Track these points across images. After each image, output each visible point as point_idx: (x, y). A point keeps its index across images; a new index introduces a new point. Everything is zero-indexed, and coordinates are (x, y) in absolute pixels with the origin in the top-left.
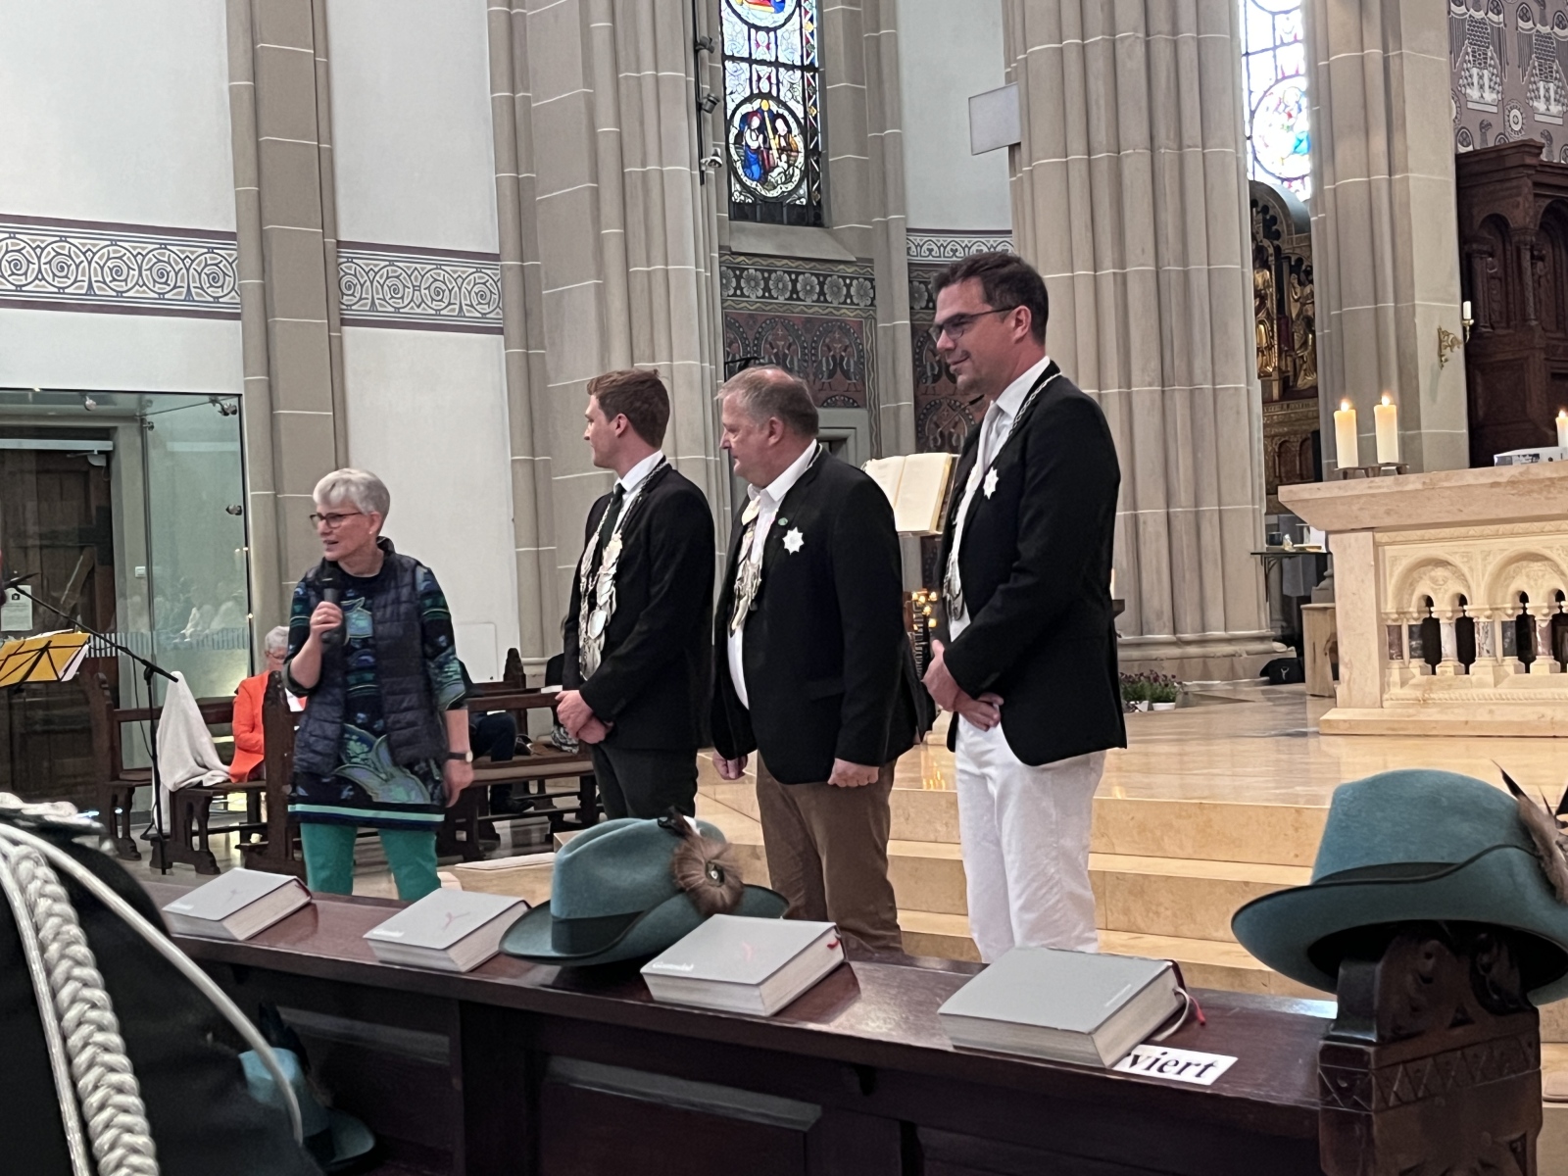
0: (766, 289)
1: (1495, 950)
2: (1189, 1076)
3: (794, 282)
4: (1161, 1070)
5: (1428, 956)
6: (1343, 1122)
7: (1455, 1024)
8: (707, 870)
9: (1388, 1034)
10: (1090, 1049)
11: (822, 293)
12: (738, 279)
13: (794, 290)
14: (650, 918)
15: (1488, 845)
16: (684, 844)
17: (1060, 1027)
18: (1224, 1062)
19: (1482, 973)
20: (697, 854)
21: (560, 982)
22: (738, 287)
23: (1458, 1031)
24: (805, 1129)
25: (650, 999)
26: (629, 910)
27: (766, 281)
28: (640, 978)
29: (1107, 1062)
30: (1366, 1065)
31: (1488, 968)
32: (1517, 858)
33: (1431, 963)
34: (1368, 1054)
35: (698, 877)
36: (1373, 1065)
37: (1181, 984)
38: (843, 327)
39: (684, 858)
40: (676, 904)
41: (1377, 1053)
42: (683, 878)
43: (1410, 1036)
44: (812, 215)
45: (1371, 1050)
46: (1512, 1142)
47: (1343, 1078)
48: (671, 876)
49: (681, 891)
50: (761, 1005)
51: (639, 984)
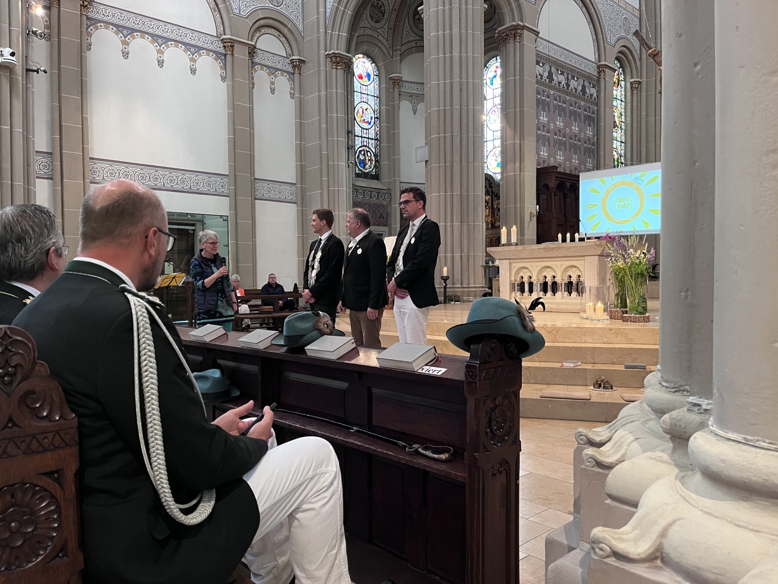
0: (364, 195)
2: (435, 373)
3: (371, 194)
4: (428, 372)
5: (494, 343)
6: (470, 383)
8: (324, 324)
9: (482, 362)
10: (412, 366)
11: (378, 197)
12: (357, 192)
13: (371, 196)
14: (308, 335)
15: (509, 315)
16: (318, 318)
17: (405, 361)
18: (444, 370)
19: (507, 348)
20: (321, 321)
21: (287, 352)
22: (357, 194)
23: (500, 362)
24: (345, 389)
25: (307, 355)
26: (303, 334)
27: (364, 193)
28: (305, 350)
29: (416, 370)
30: (476, 369)
31: (509, 347)
32: (516, 319)
33: (494, 345)
35: (321, 326)
36: (478, 369)
37: (436, 352)
38: (383, 206)
39: (318, 321)
40: (315, 333)
41: (479, 366)
42: (318, 326)
43: (488, 363)
44: (376, 177)
45: (477, 365)
46: (513, 391)
47: (471, 372)
48: (314, 326)
49: (317, 329)
50: (334, 357)
51: (304, 352)
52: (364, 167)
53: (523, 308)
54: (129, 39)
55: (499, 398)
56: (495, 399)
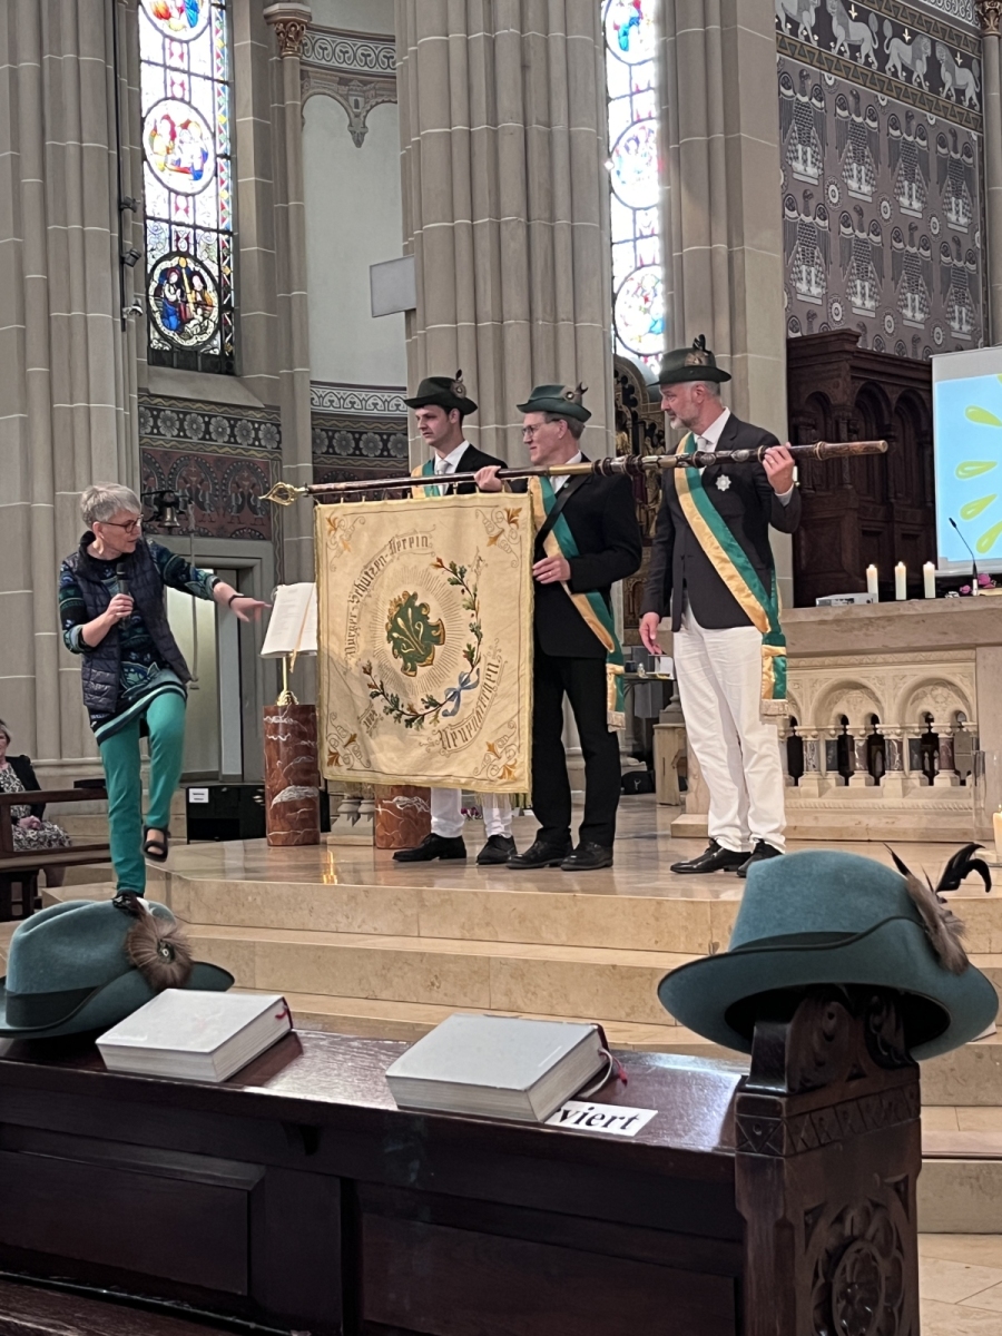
0: (181, 429)
1: (884, 1013)
2: (615, 1129)
3: (207, 424)
4: (589, 1123)
5: (831, 1016)
6: (756, 1167)
7: (852, 1078)
8: (159, 947)
9: (797, 1086)
10: (525, 1105)
11: (232, 435)
12: (156, 418)
13: (207, 431)
14: (105, 992)
15: (882, 917)
16: (139, 923)
17: (498, 1086)
18: (646, 1116)
19: (874, 1031)
20: (150, 933)
22: (155, 426)
23: (854, 1084)
24: (250, 1189)
25: (105, 1070)
27: (182, 422)
28: (95, 1048)
29: (540, 1117)
30: (778, 1114)
31: (879, 1028)
33: (832, 1023)
34: (780, 1104)
35: (150, 954)
36: (784, 1114)
37: (605, 1045)
38: (251, 467)
39: (138, 936)
40: (129, 980)
41: (787, 1103)
42: (136, 955)
43: (814, 1089)
44: (225, 365)
45: (783, 1101)
46: (897, 1184)
47: (758, 1127)
49: (134, 967)
50: (212, 1074)
51: (94, 1055)
52: (180, 330)
53: (923, 887)
55: (853, 1214)
56: (840, 1219)
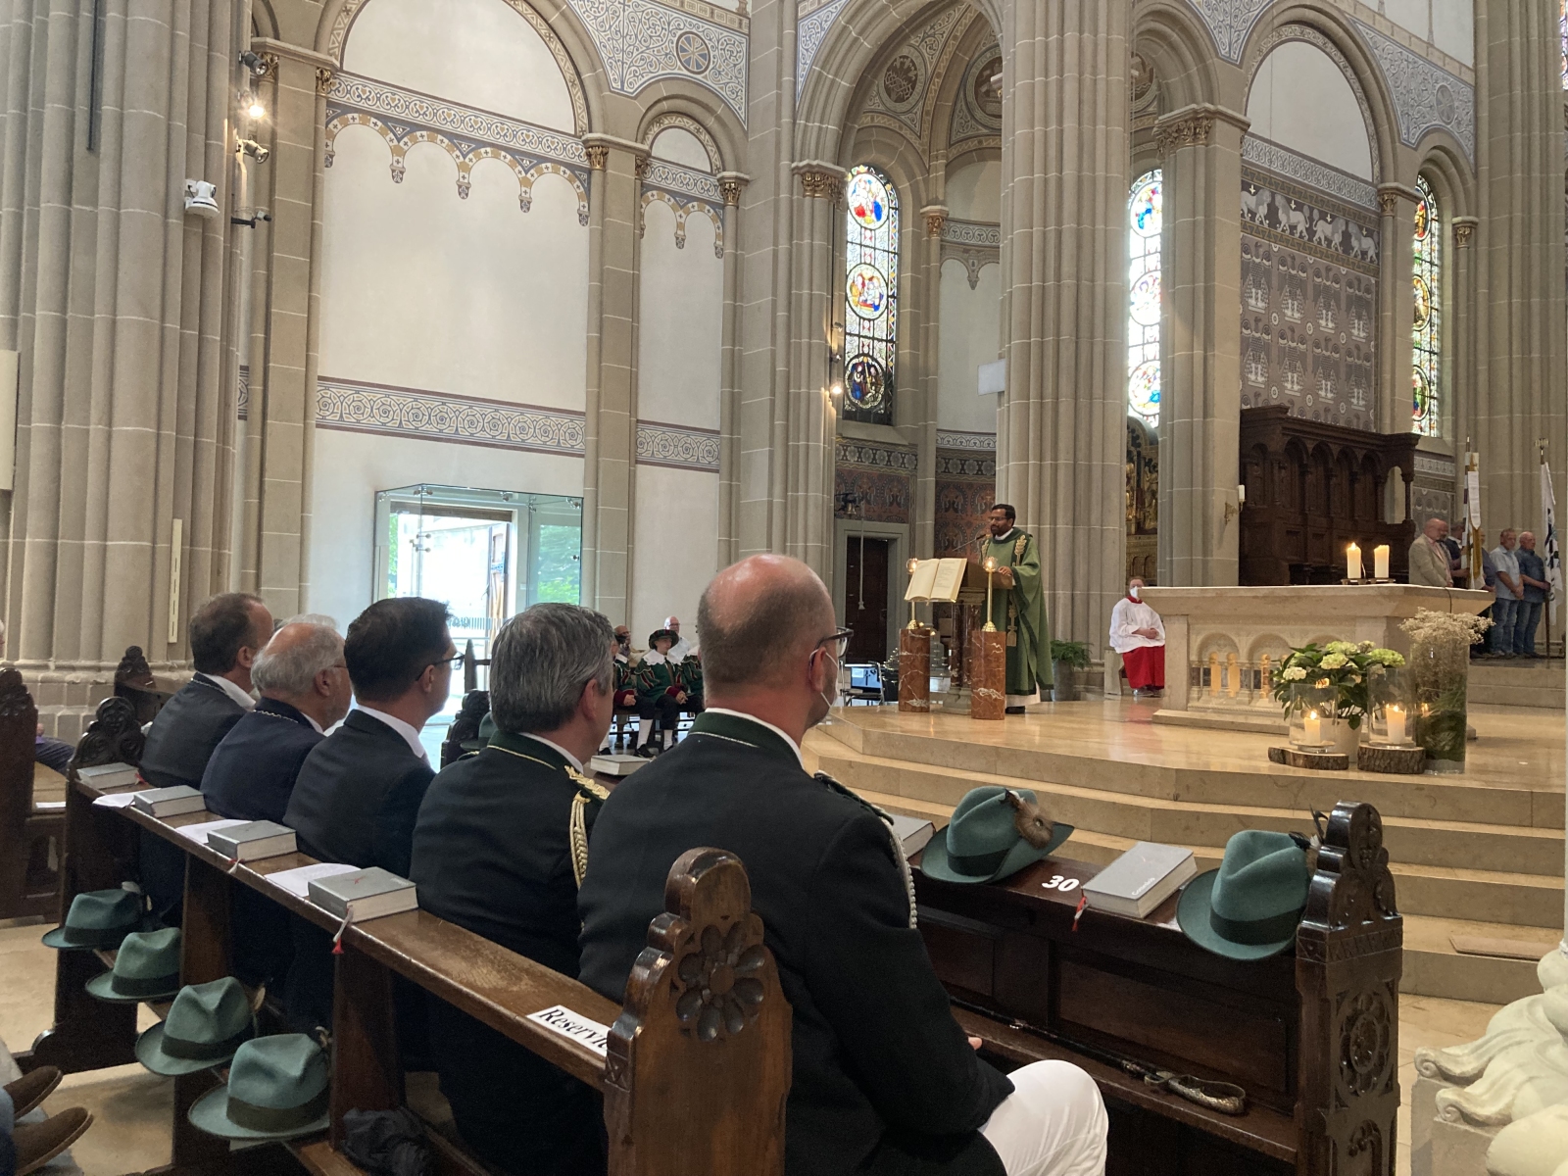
0: (859, 457)
3: (875, 454)
5: (1354, 887)
6: (1308, 966)
11: (889, 461)
12: (845, 451)
13: (874, 459)
22: (845, 455)
27: (860, 453)
30: (1323, 940)
33: (1354, 891)
34: (1324, 934)
36: (1326, 940)
38: (899, 479)
41: (1328, 934)
44: (886, 419)
46: (1387, 984)
47: (1309, 945)
52: (862, 399)
54: (406, 144)
55: (1362, 998)
